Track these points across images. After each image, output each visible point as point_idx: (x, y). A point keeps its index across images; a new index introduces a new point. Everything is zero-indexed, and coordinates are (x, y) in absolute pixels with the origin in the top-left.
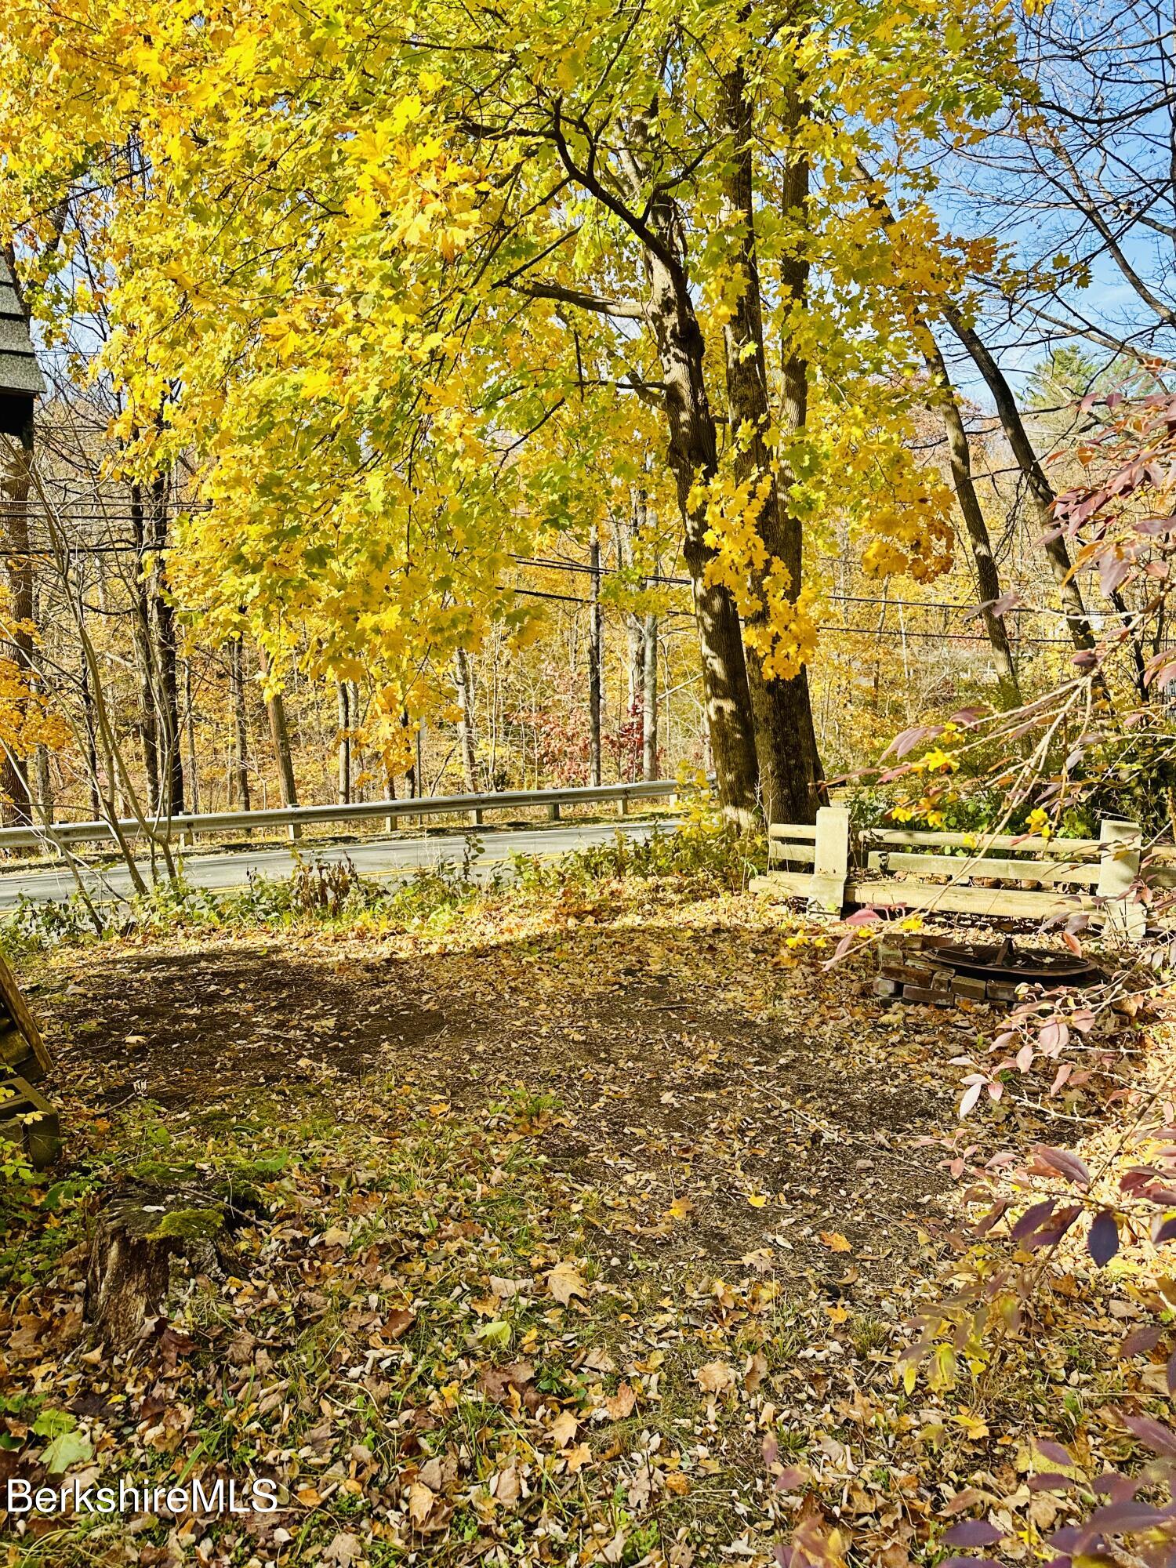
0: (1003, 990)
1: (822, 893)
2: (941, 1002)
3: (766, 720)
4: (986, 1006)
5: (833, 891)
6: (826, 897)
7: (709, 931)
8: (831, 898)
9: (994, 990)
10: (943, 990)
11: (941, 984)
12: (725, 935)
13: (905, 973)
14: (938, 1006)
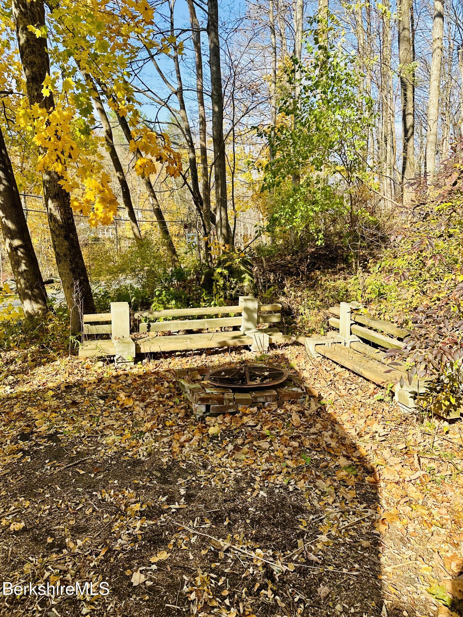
0: (260, 397)
1: (124, 351)
2: (232, 410)
3: (65, 255)
4: (255, 409)
5: (129, 349)
6: (126, 353)
7: (63, 388)
8: (129, 353)
9: (255, 398)
10: (231, 404)
11: (230, 400)
12: (75, 389)
13: (211, 398)
14: (231, 414)
